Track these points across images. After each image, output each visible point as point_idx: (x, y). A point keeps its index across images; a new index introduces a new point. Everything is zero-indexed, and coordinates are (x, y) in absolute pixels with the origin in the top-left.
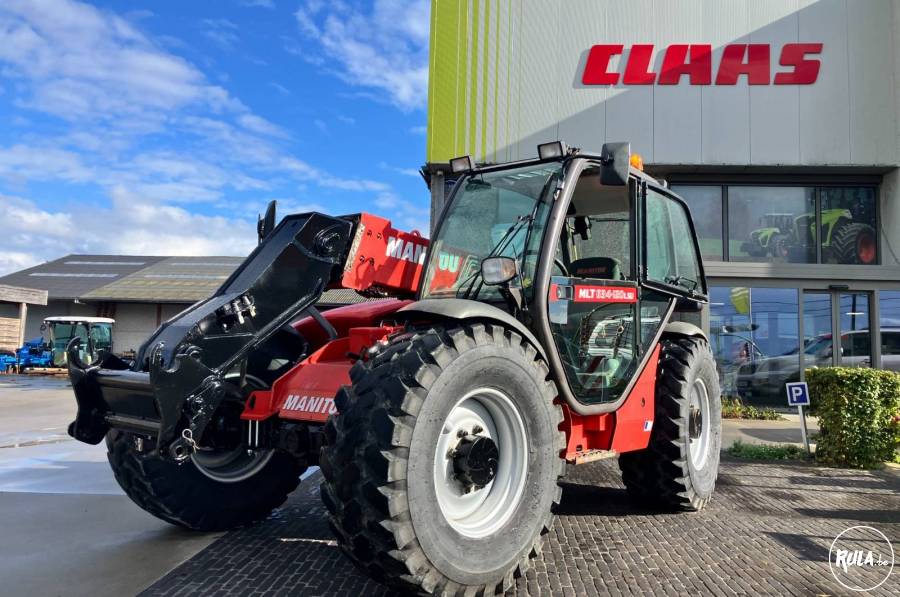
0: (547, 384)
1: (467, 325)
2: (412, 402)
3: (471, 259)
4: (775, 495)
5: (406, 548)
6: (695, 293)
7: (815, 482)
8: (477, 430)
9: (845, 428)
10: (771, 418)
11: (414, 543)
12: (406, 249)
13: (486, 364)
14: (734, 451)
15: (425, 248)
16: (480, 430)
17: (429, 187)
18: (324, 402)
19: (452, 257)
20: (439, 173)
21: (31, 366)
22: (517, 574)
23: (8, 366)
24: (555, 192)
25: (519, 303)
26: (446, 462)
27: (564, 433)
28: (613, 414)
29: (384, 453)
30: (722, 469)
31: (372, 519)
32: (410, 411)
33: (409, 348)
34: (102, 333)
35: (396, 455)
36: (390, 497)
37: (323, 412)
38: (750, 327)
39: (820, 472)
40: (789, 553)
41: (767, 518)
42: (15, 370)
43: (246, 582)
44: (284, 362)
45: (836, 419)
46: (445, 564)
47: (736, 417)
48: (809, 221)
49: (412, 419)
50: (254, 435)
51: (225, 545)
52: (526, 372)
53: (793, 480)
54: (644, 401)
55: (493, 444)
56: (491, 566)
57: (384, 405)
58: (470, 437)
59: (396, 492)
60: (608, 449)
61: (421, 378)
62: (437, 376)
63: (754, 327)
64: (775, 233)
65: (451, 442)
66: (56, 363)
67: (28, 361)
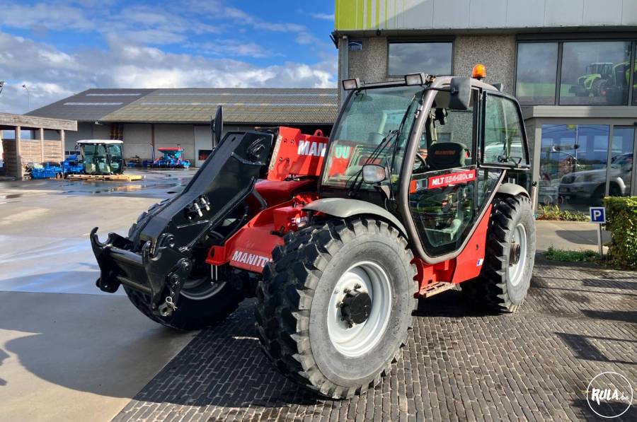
0: (406, 252)
1: (350, 222)
2: (312, 280)
3: (358, 147)
4: (570, 297)
5: (309, 370)
6: (520, 165)
7: (600, 284)
8: (358, 287)
9: (629, 243)
10: (580, 220)
11: (315, 367)
12: (312, 148)
13: (362, 248)
14: (547, 254)
15: (325, 145)
16: (359, 287)
17: (337, 48)
18: (258, 259)
19: (345, 148)
20: (344, 37)
21: (71, 173)
22: (383, 375)
23: (57, 174)
24: (416, 113)
25: (388, 195)
26: (336, 310)
27: (417, 282)
28: (455, 259)
29: (294, 314)
30: (536, 271)
31: (288, 353)
32: (310, 287)
33: (310, 240)
34: (115, 150)
35: (301, 314)
36: (298, 342)
37: (258, 265)
38: (573, 147)
39: (606, 274)
40: (569, 352)
41: (560, 320)
42: (61, 175)
43: (213, 374)
44: (233, 220)
45: (623, 236)
46: (335, 377)
47: (555, 219)
48: (625, 68)
49: (311, 291)
50: (214, 273)
51: (200, 342)
52: (392, 248)
53: (586, 282)
54: (477, 246)
55: (368, 296)
56: (366, 374)
57: (293, 281)
58: (353, 292)
59: (302, 338)
60: (451, 282)
61: (317, 264)
62: (329, 261)
63: (576, 147)
64: (598, 79)
65: (339, 297)
66: (87, 171)
67: (69, 170)
